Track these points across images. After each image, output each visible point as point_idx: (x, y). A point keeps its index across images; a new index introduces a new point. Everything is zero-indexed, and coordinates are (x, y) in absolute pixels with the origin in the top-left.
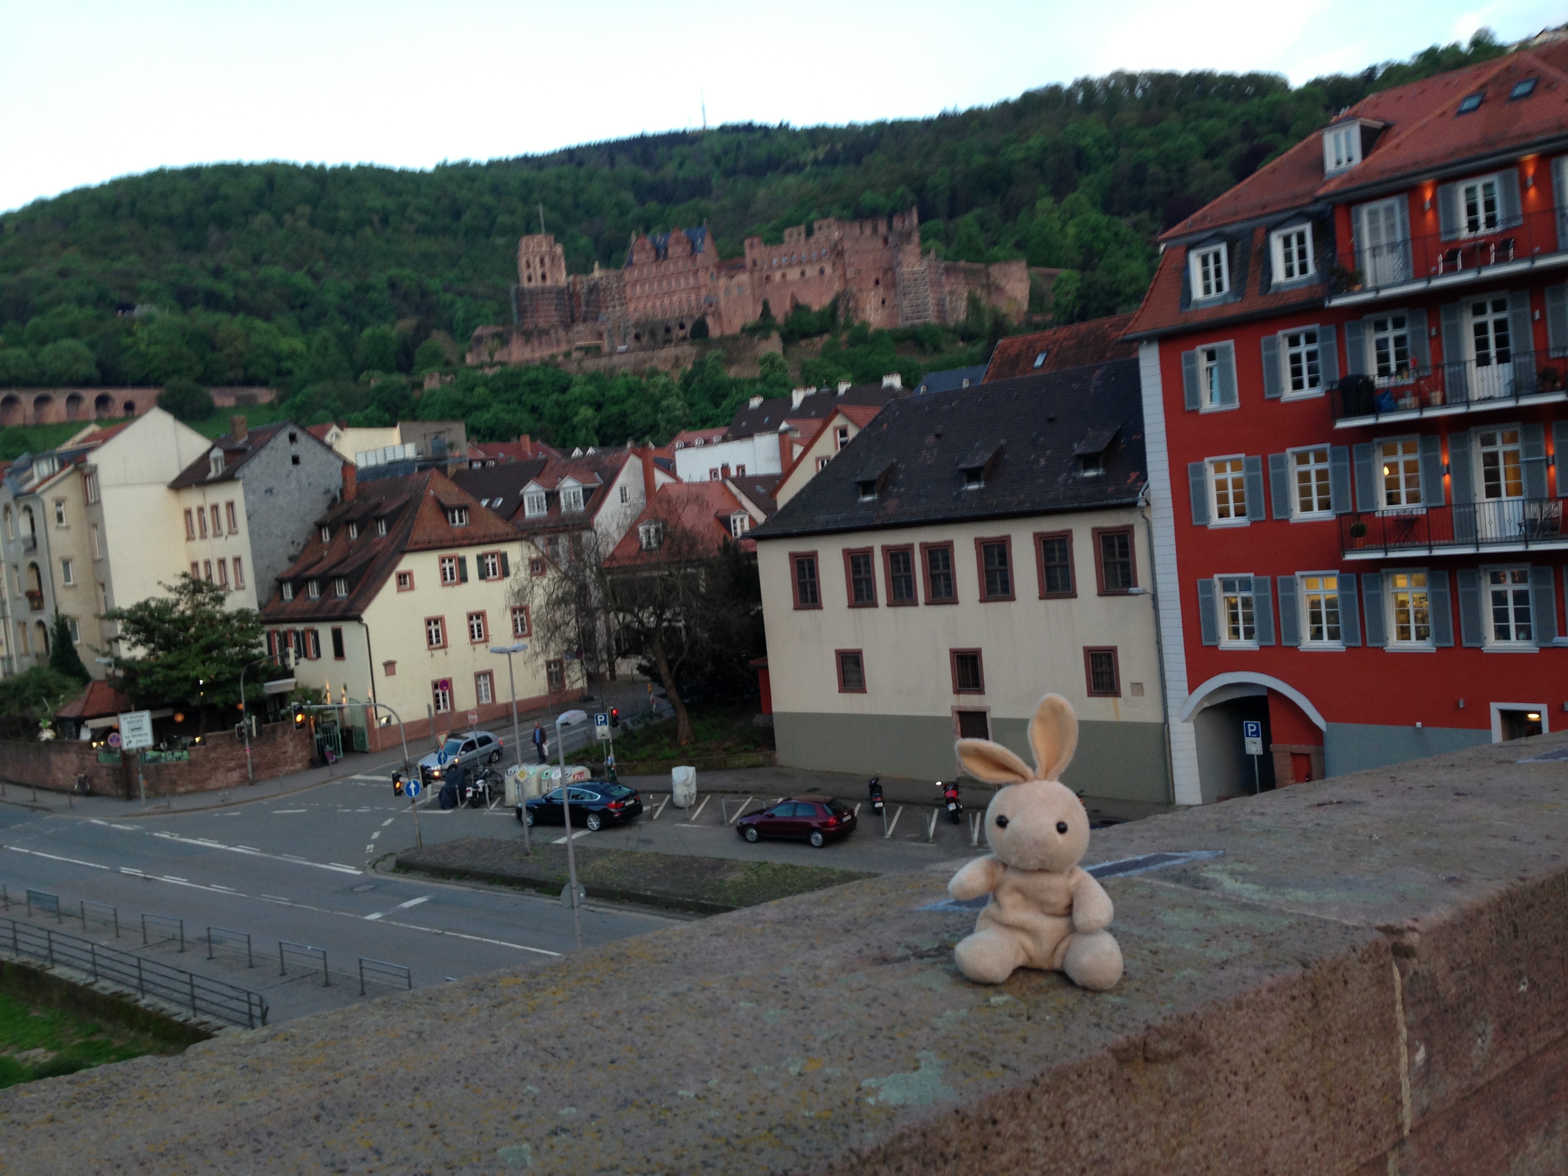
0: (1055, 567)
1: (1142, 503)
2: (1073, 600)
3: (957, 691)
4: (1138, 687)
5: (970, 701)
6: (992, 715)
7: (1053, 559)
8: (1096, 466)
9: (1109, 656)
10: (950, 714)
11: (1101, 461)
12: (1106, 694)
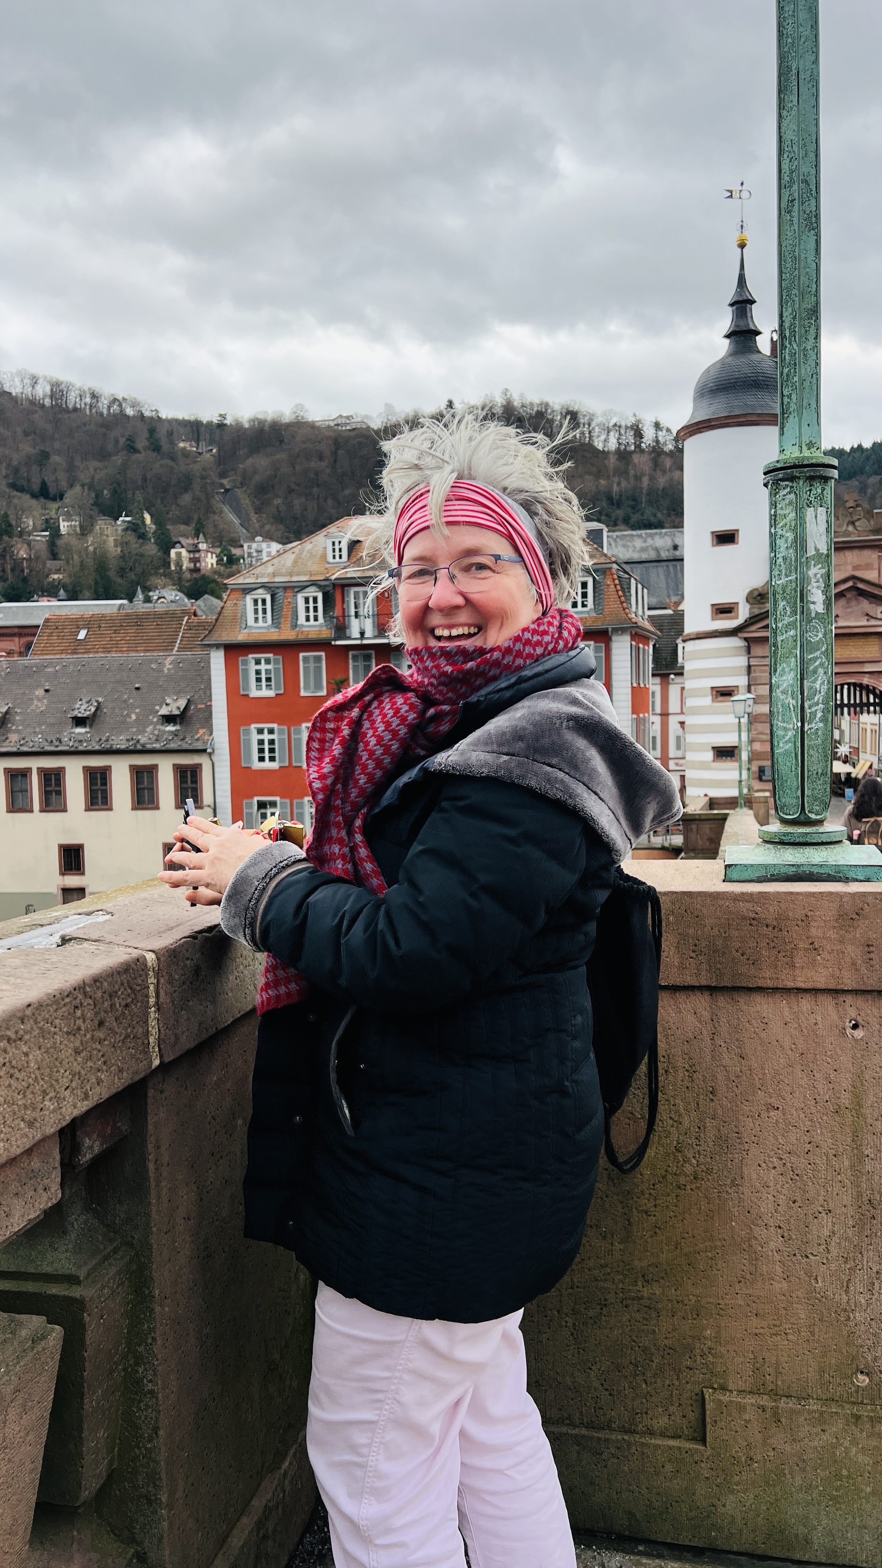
0: (144, 789)
1: (209, 750)
2: (156, 812)
3: (62, 874)
5: (74, 880)
6: (90, 888)
7: (143, 783)
8: (175, 723)
10: (55, 891)
11: (178, 721)
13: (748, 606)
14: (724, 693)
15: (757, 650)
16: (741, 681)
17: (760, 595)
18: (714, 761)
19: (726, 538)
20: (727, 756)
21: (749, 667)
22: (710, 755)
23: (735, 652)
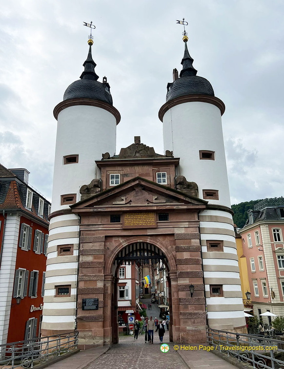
13: (81, 195)
14: (65, 250)
15: (85, 221)
16: (75, 241)
17: (87, 189)
18: (55, 296)
19: (71, 159)
20: (64, 292)
21: (80, 231)
22: (53, 292)
23: (72, 223)
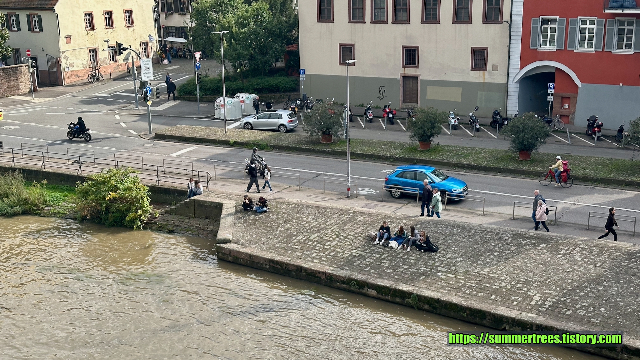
0: (462, 8)
2: (469, 25)
3: (404, 66)
4: (495, 67)
5: (410, 71)
6: (420, 78)
7: (461, 4)
9: (484, 52)
10: (398, 77)
12: (480, 70)
